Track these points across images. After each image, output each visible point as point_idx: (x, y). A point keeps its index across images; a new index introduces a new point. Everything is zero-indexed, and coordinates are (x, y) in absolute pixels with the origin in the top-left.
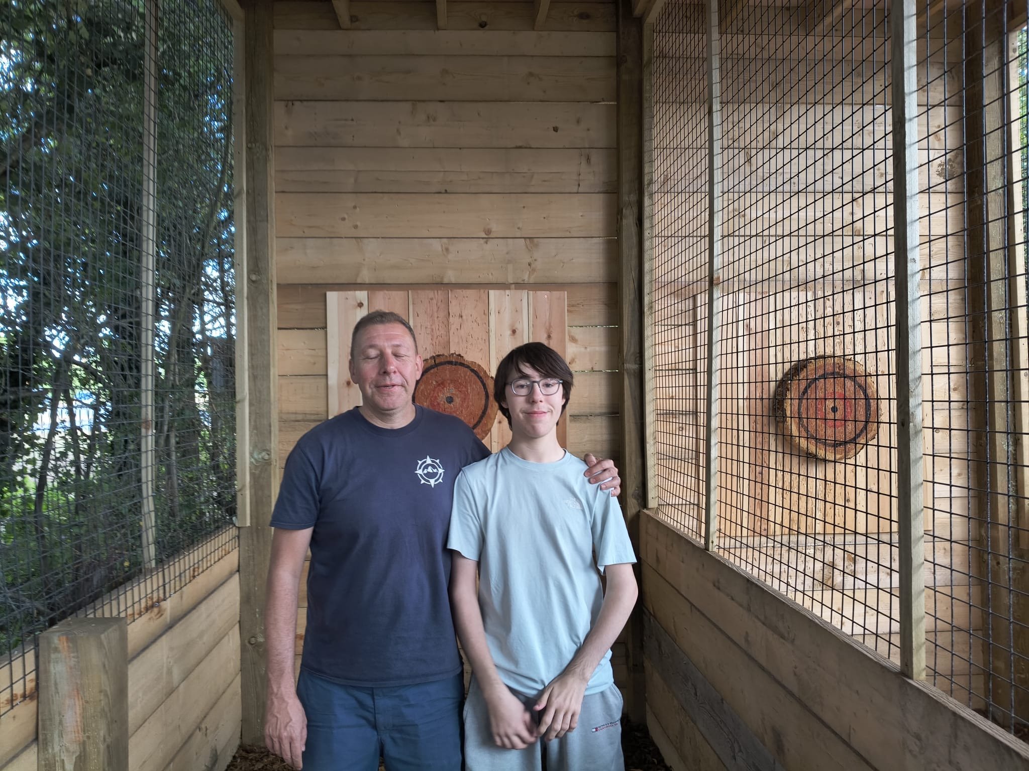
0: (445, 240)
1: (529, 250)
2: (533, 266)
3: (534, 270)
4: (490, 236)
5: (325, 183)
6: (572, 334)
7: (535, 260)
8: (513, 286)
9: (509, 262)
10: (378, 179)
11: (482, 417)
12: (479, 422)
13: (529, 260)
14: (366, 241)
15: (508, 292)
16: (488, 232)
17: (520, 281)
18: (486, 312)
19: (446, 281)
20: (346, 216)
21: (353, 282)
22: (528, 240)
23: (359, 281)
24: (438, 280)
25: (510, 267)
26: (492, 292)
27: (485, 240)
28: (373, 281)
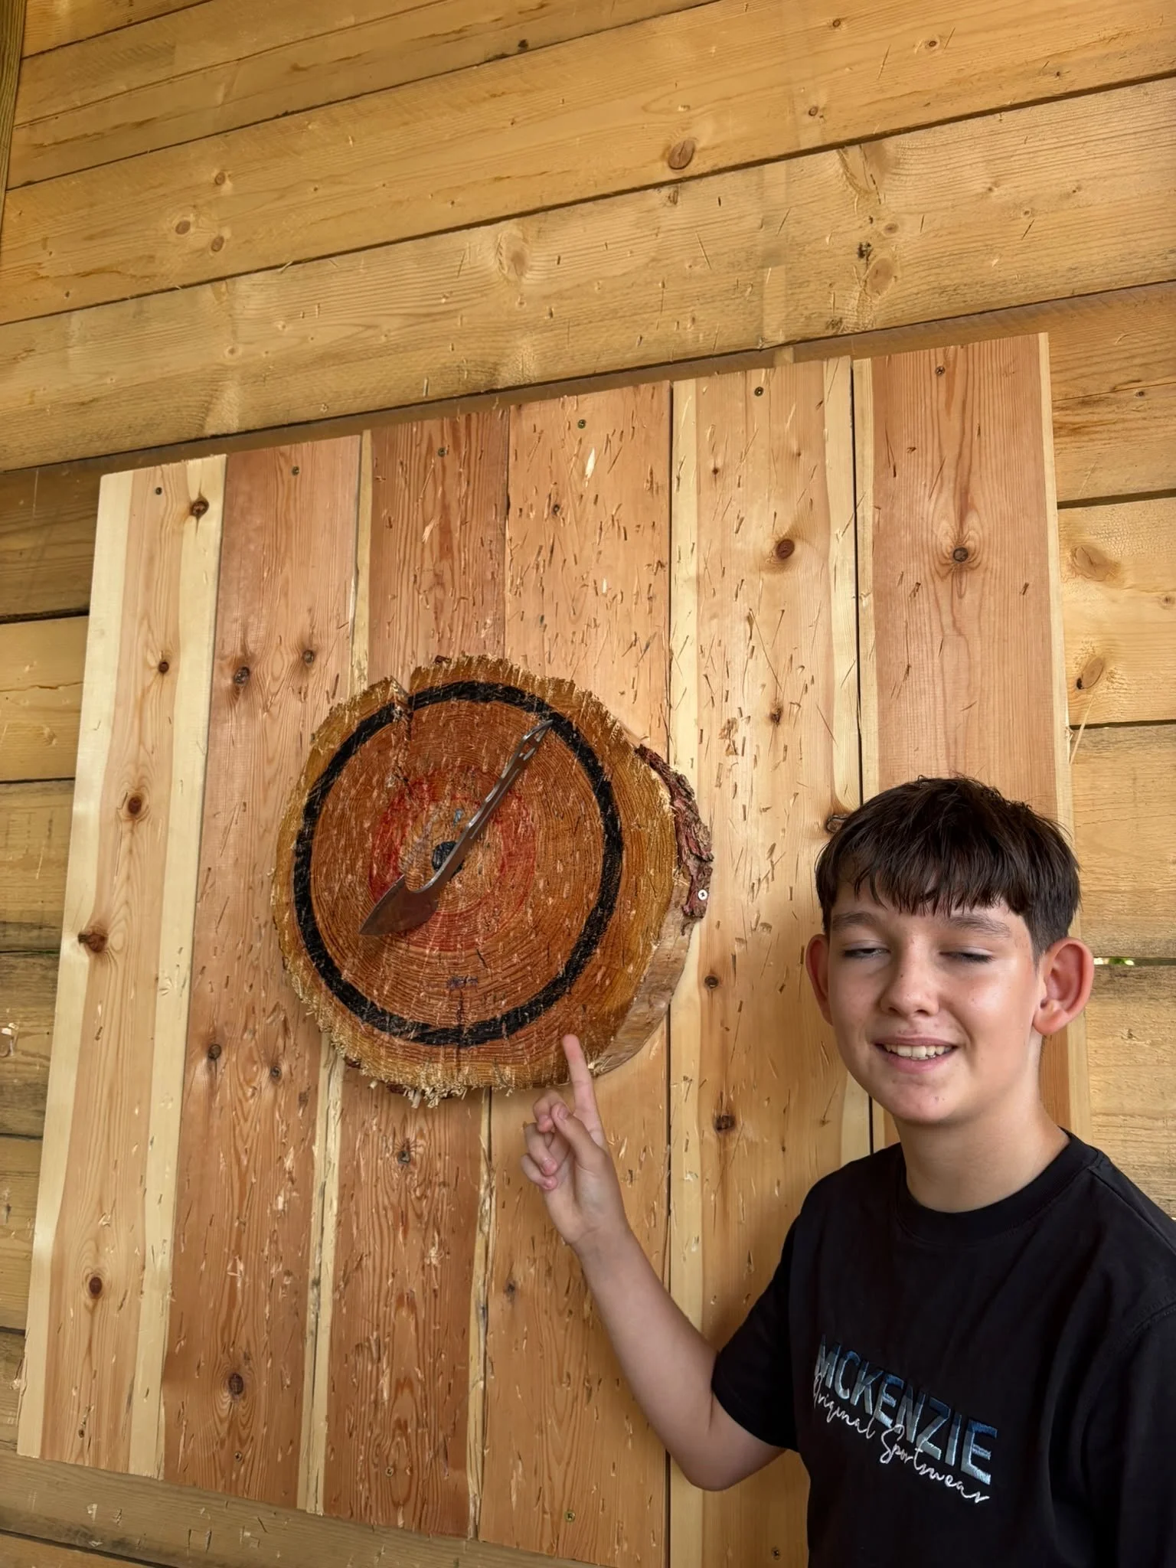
0: (509, 228)
1: (864, 193)
2: (879, 254)
3: (883, 273)
4: (688, 172)
5: (140, 124)
6: (1088, 538)
7: (891, 229)
8: (788, 354)
9: (772, 257)
10: (296, 68)
11: (586, 945)
12: (574, 968)
13: (857, 238)
14: (243, 284)
15: (758, 377)
16: (680, 157)
17: (818, 329)
18: (661, 477)
19: (507, 377)
20: (191, 218)
21: (193, 436)
22: (854, 152)
23: (210, 431)
24: (481, 380)
25: (773, 276)
26: (687, 391)
27: (666, 191)
28: (254, 422)
